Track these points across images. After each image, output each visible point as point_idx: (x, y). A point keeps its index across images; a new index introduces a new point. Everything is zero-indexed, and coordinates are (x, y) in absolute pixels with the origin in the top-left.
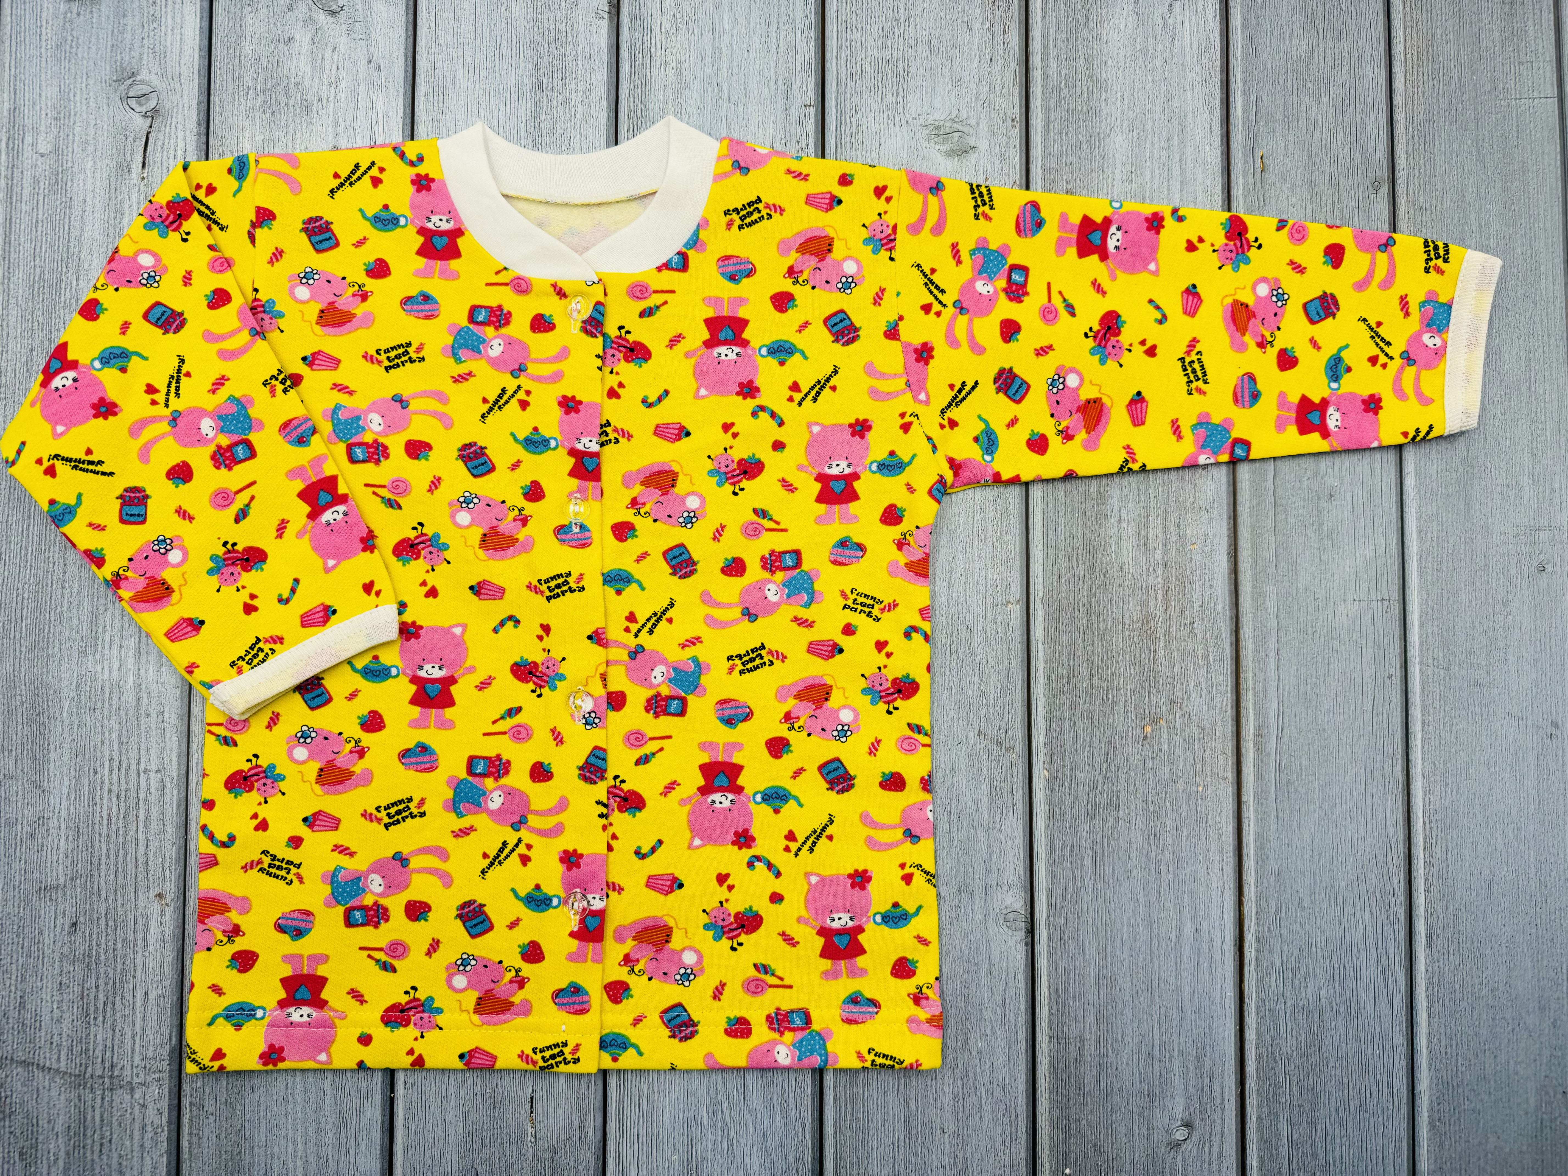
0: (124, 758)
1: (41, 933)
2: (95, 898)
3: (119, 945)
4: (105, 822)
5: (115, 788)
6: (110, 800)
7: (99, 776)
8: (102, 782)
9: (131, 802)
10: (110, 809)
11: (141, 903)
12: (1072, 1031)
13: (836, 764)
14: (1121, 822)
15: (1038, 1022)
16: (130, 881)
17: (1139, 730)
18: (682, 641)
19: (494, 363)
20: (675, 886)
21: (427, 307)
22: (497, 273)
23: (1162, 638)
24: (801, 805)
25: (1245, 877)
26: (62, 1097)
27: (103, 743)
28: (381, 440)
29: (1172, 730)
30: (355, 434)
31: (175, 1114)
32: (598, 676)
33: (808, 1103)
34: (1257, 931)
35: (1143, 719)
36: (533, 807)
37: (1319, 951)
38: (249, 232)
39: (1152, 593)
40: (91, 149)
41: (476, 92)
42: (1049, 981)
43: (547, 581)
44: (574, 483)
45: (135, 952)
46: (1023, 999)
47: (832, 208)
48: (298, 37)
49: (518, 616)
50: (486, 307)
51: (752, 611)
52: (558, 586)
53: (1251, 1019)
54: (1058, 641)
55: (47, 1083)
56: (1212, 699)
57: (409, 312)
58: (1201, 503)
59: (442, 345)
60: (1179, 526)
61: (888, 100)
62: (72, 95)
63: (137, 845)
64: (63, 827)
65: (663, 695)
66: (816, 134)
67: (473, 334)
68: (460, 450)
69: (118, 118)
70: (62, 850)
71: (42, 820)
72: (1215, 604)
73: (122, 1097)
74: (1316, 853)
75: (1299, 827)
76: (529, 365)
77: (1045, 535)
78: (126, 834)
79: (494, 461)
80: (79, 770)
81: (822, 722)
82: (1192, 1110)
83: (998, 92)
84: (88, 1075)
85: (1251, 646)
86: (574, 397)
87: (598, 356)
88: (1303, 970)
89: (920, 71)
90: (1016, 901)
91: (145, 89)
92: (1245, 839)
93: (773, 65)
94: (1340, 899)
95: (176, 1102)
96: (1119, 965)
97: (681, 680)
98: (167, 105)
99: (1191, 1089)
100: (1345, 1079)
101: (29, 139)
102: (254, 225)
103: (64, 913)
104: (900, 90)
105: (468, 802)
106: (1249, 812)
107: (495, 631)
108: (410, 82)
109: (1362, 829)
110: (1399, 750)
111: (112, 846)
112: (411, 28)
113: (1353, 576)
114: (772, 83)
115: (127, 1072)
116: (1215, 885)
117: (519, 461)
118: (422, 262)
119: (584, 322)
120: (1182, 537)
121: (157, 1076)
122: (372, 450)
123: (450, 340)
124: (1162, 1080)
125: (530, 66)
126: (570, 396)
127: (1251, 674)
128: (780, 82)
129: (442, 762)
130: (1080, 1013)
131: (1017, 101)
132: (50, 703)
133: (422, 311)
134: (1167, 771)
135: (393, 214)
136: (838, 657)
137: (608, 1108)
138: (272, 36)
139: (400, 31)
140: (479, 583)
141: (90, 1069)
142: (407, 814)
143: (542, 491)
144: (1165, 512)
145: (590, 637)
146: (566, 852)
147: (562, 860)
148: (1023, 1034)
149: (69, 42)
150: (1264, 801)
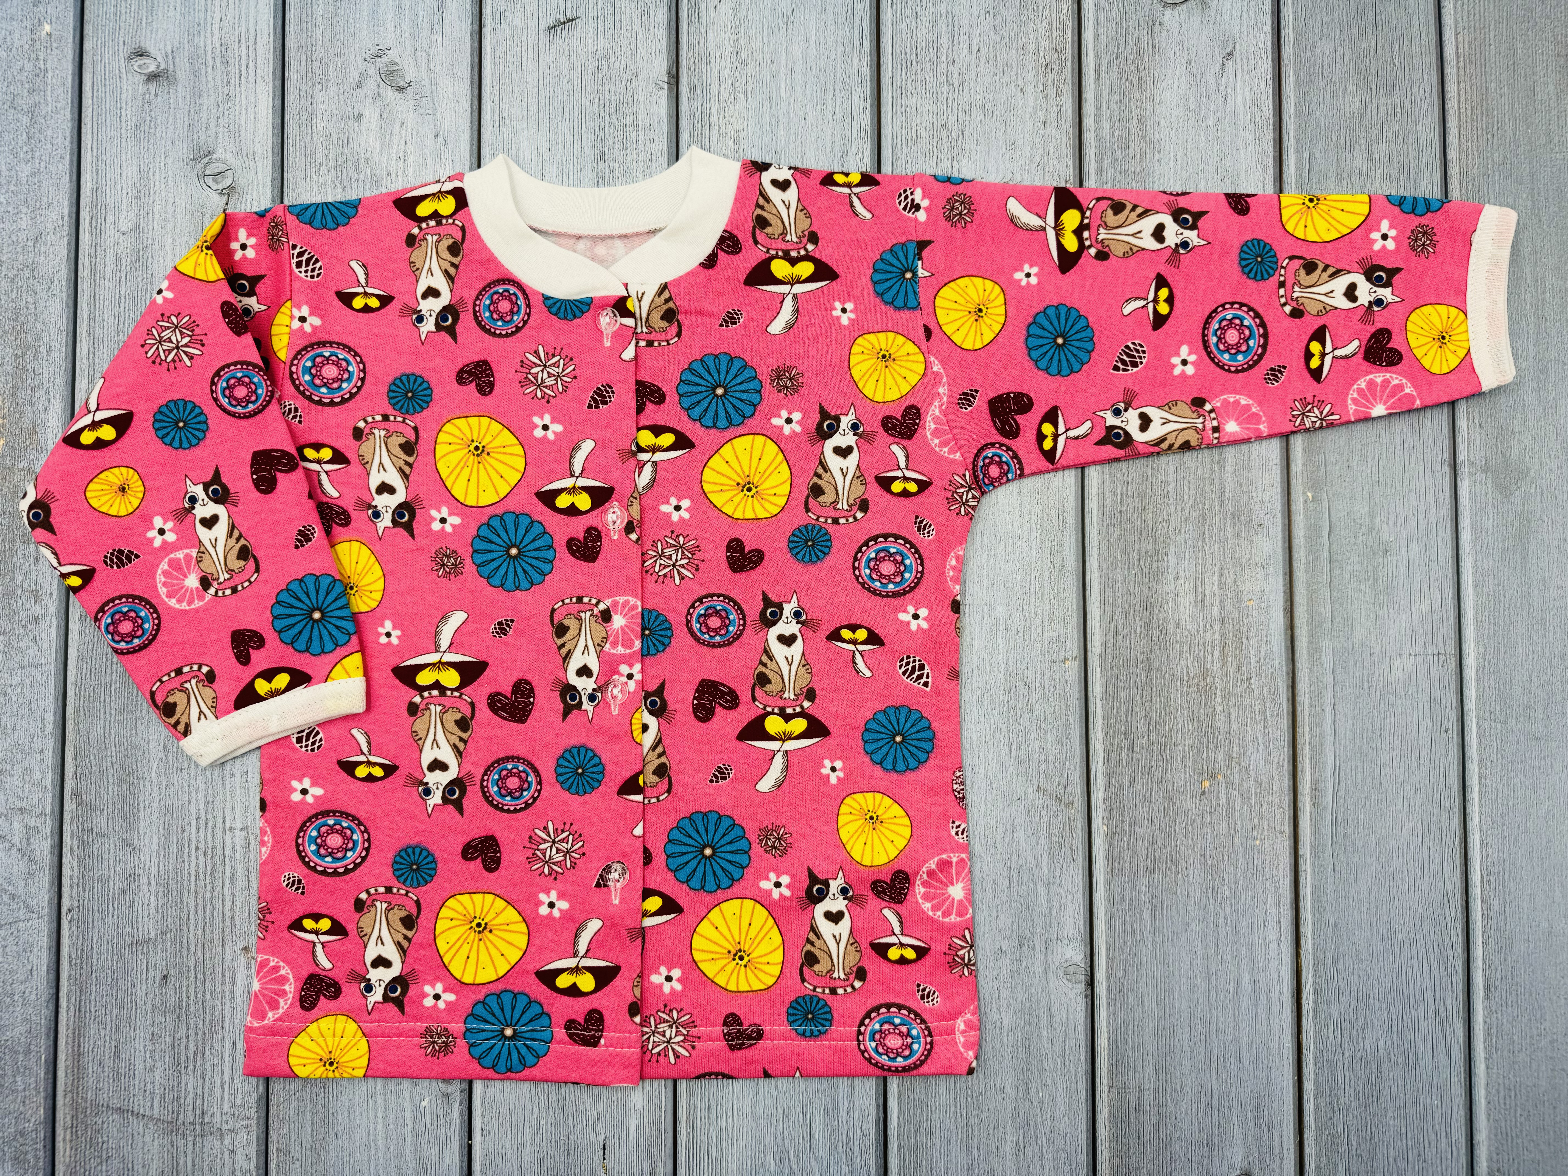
0: (210, 816)
1: (133, 985)
2: (184, 952)
3: (208, 997)
4: (193, 878)
5: (202, 846)
6: (197, 857)
7: (186, 834)
8: (190, 840)
9: (218, 859)
10: (197, 866)
11: (229, 956)
12: (1132, 1081)
14: (1179, 876)
15: (1098, 1072)
16: (217, 935)
17: (1197, 785)
23: (1219, 694)
25: (1302, 930)
26: (156, 1143)
27: (190, 802)
29: (1230, 784)
31: (263, 1159)
33: (872, 1150)
34: (1315, 983)
35: (1201, 774)
37: (1377, 1002)
39: (1209, 649)
40: (170, 226)
42: (1108, 1032)
45: (223, 1004)
46: (1083, 1050)
48: (366, 113)
53: (1309, 1070)
54: (1116, 698)
55: (141, 1130)
56: (1269, 754)
58: (1258, 559)
60: (1235, 582)
62: (151, 174)
63: (223, 900)
64: (153, 883)
69: (195, 194)
70: (152, 905)
71: (132, 877)
72: (1272, 660)
73: (212, 1144)
74: (1373, 906)
75: (1356, 880)
77: (1102, 592)
78: (213, 890)
80: (167, 829)
82: (1251, 1159)
83: (1052, 155)
84: (180, 1121)
85: (1307, 701)
88: (1361, 1022)
89: (975, 135)
90: (1076, 954)
91: (221, 167)
92: (1301, 892)
93: (829, 132)
94: (1397, 951)
95: (264, 1147)
96: (1177, 1016)
98: (242, 182)
99: (1250, 1138)
100: (1403, 1129)
101: (110, 218)
103: (155, 966)
106: (1306, 865)
109: (1419, 882)
110: (1457, 803)
111: (200, 902)
112: (476, 102)
113: (1409, 631)
115: (217, 1119)
116: (1272, 938)
120: (1238, 594)
121: (245, 1123)
124: (1221, 1129)
125: (592, 137)
127: (1307, 729)
128: (837, 149)
130: (1139, 1064)
131: (1070, 162)
132: (139, 764)
134: (1224, 825)
137: (678, 1155)
138: (342, 113)
139: (465, 105)
141: (181, 1116)
144: (1222, 568)
148: (1083, 1085)
149: (148, 122)
150: (1321, 855)
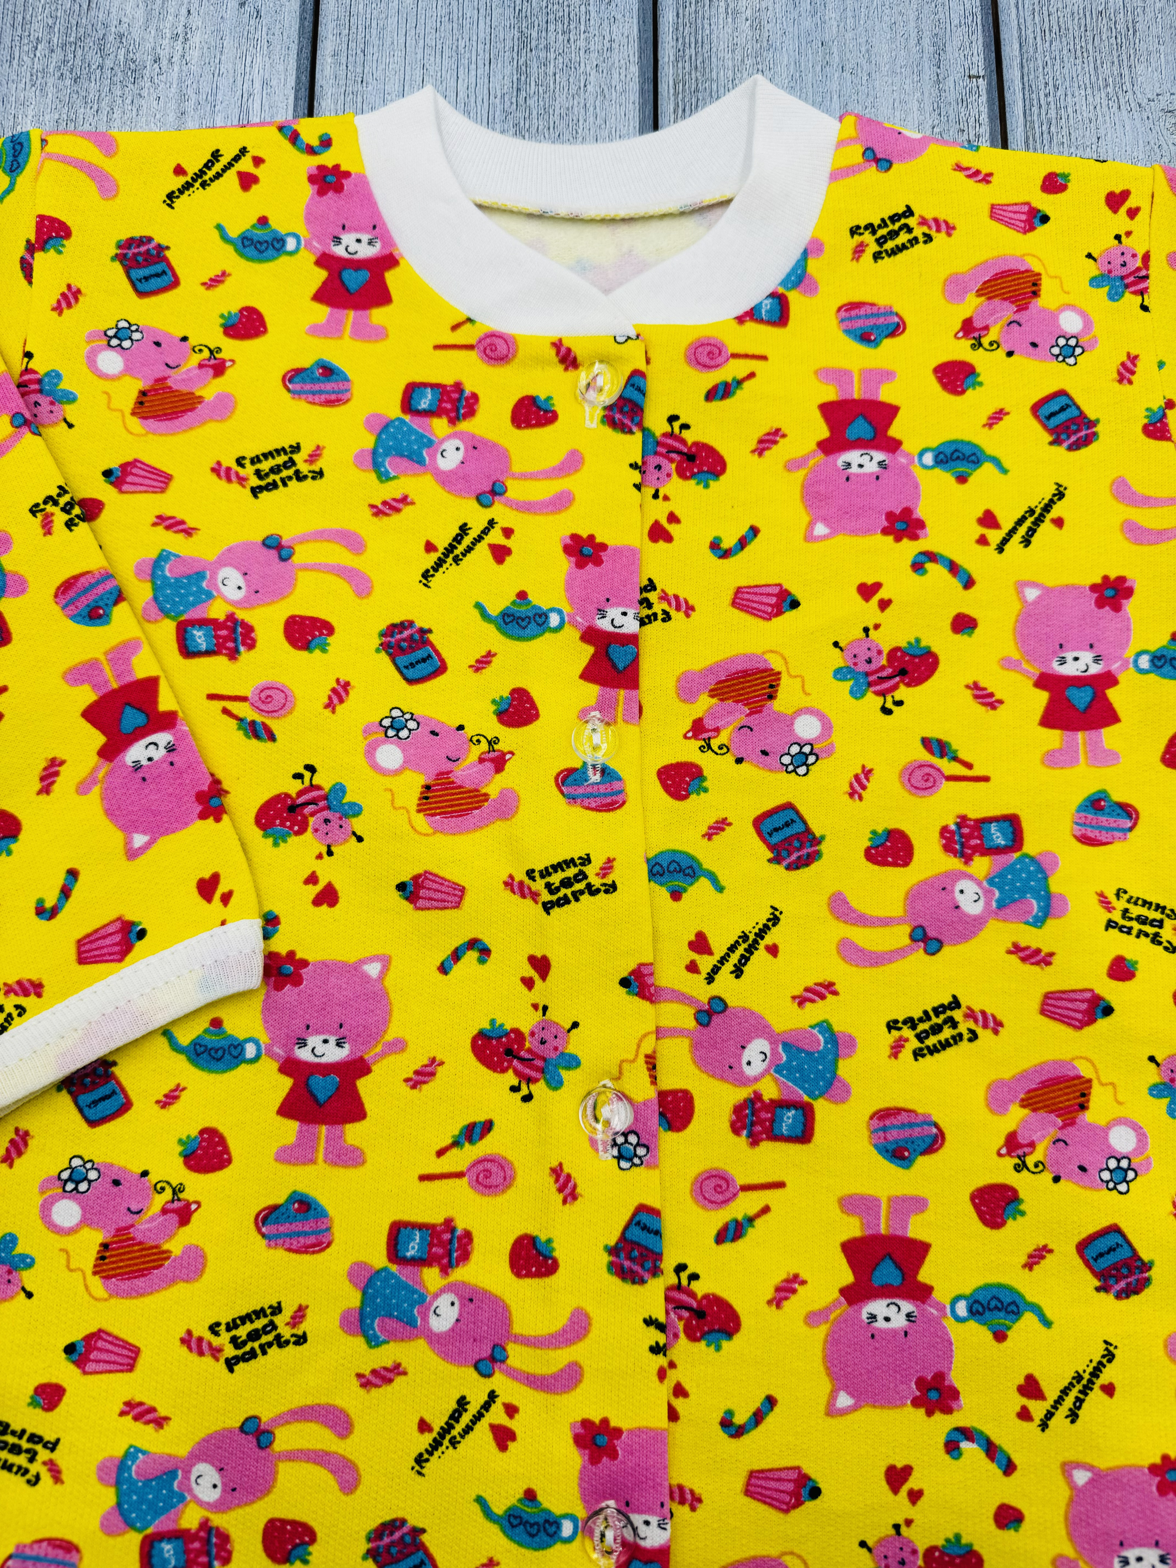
13: (1112, 1239)
18: (798, 991)
19: (446, 480)
20: (805, 1492)
21: (329, 386)
22: (455, 328)
24: (1047, 1323)
28: (241, 615)
30: (193, 605)
32: (641, 1060)
36: (518, 1328)
38: (23, 260)
41: (420, 51)
43: (545, 873)
44: (591, 692)
47: (1032, 228)
49: (488, 941)
50: (433, 386)
51: (931, 933)
52: (566, 883)
57: (296, 394)
59: (355, 450)
61: (1105, 70)
65: (766, 1098)
66: (991, 119)
67: (411, 431)
68: (384, 634)
76: (509, 483)
79: (444, 655)
81: (1077, 1154)
86: (592, 537)
87: (635, 466)
97: (800, 1069)
102: (31, 248)
104: (1124, 57)
105: (390, 1316)
107: (443, 969)
108: (309, 34)
114: (913, 42)
117: (490, 654)
118: (321, 312)
119: (609, 408)
122: (224, 633)
123: (368, 441)
126: (585, 535)
129: (339, 1232)
133: (321, 392)
135: (275, 232)
136: (1102, 1024)
140: (416, 878)
142: (270, 1338)
143: (534, 706)
145: (625, 983)
146: (586, 1423)
147: (579, 1440)
